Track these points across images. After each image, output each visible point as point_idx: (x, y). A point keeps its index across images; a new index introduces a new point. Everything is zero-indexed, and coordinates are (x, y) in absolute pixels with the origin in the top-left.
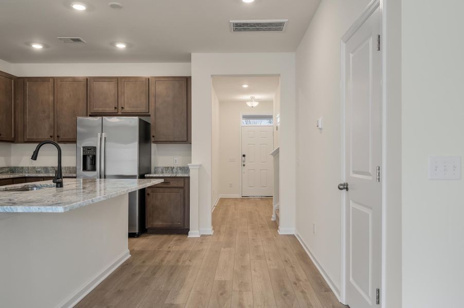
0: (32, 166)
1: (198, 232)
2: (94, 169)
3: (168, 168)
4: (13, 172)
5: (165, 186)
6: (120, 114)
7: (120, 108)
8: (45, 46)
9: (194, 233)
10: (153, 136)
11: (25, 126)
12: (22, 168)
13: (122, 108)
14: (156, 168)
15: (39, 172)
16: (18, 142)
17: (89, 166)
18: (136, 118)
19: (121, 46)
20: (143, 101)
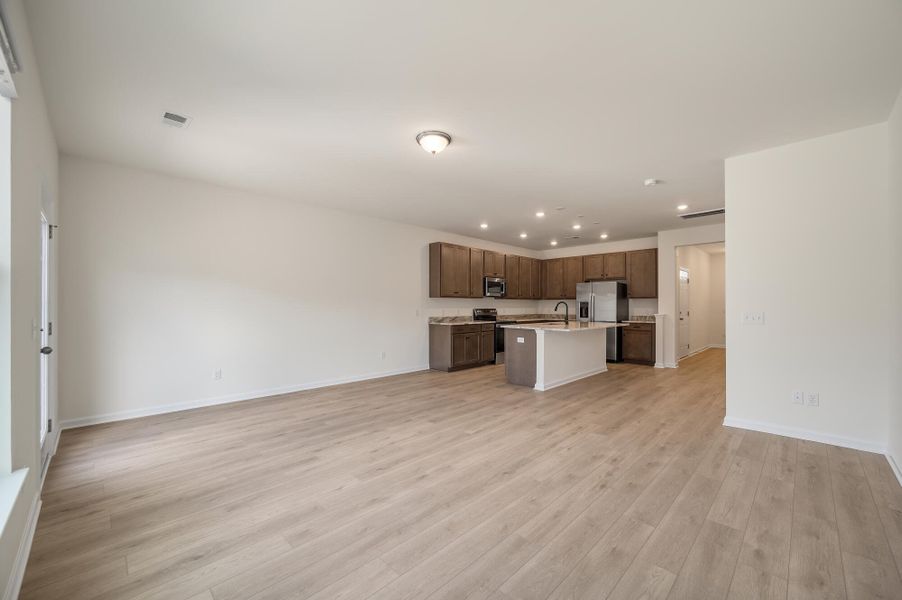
1: (662, 365)
2: (587, 317)
3: (642, 317)
5: (637, 329)
7: (605, 275)
9: (659, 365)
10: (629, 294)
11: (548, 289)
14: (631, 316)
17: (584, 314)
18: (615, 283)
20: (622, 268)
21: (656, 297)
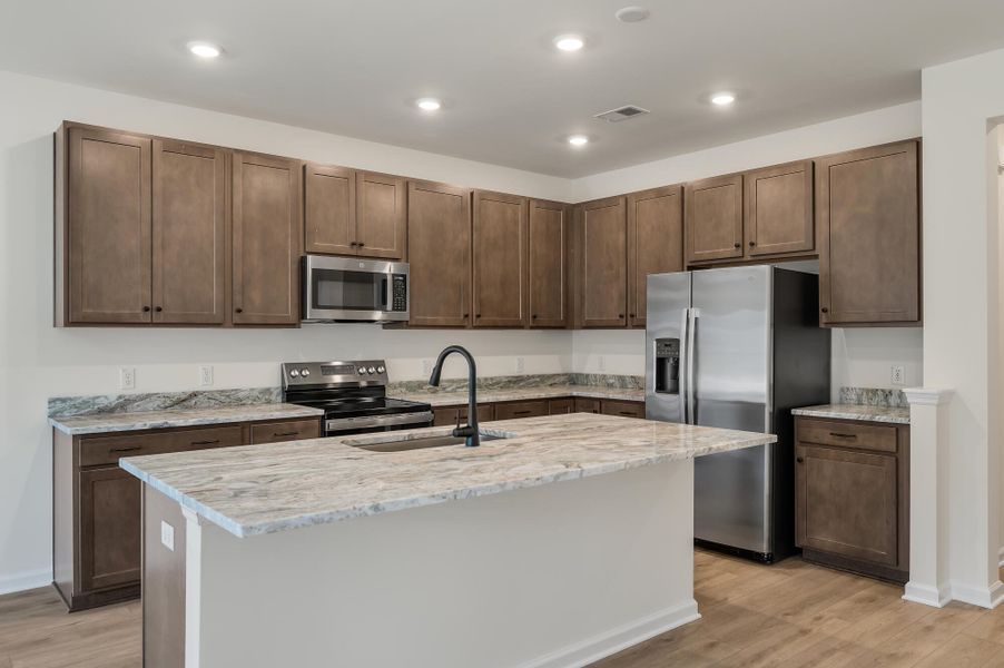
0: (601, 373)
1: (934, 590)
3: (875, 392)
4: (574, 384)
5: (844, 443)
6: (749, 258)
7: (747, 247)
8: (592, 138)
10: (825, 311)
11: (582, 297)
12: (587, 376)
13: (752, 244)
14: (842, 390)
15: (610, 386)
16: (572, 328)
17: (669, 383)
18: (765, 270)
19: (723, 100)
20: (801, 220)
21: (918, 320)
